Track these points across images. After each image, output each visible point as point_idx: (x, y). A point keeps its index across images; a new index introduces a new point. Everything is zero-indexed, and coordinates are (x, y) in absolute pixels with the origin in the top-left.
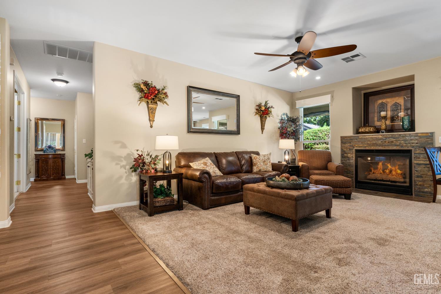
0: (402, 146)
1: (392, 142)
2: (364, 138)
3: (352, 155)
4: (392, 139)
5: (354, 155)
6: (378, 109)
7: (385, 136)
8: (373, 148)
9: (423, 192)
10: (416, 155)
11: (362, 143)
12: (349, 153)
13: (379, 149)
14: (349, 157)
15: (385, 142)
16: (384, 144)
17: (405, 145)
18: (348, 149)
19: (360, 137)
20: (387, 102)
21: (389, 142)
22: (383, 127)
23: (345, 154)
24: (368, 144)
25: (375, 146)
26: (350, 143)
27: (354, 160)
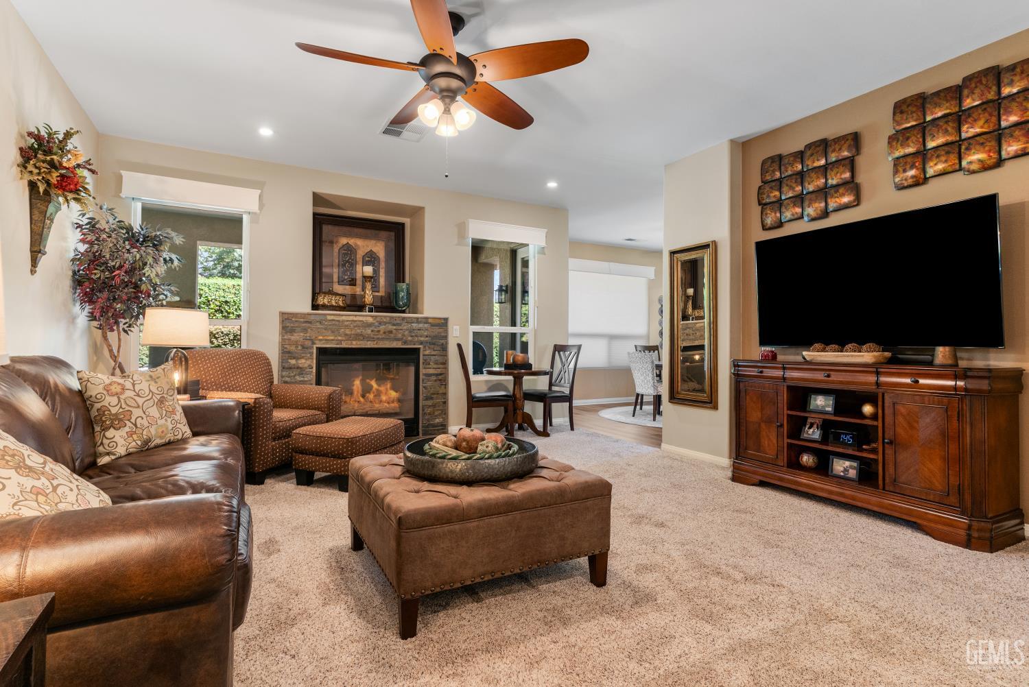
0: (405, 343)
1: (391, 332)
2: (338, 321)
3: (309, 362)
4: (390, 327)
5: (315, 361)
6: (341, 256)
7: (378, 319)
8: (355, 344)
9: (434, 426)
10: (425, 357)
11: (333, 332)
12: (303, 358)
13: (366, 347)
14: (301, 368)
15: (379, 331)
16: (375, 337)
17: (410, 338)
18: (300, 348)
19: (329, 318)
20: (356, 245)
21: (384, 333)
22: (369, 299)
23: (290, 361)
24: (346, 335)
25: (359, 340)
26: (305, 330)
27: (315, 374)
